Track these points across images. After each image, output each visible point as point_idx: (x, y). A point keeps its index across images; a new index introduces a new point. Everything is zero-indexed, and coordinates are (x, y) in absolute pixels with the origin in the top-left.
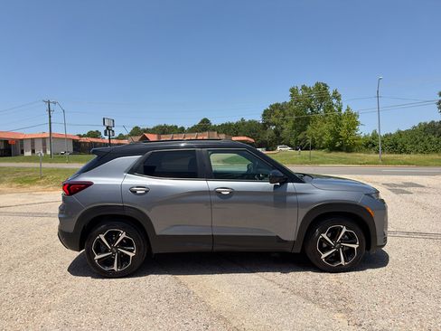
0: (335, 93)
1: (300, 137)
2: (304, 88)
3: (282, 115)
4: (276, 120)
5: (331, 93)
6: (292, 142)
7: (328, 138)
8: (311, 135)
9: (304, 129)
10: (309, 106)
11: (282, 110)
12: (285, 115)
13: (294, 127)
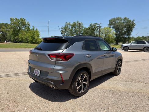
0: (28, 23)
1: (16, 38)
2: (16, 19)
3: (5, 28)
4: (3, 30)
5: (26, 23)
6: (12, 39)
7: (30, 39)
8: (21, 37)
9: (17, 35)
10: (19, 26)
11: (5, 26)
12: (7, 28)
13: (13, 34)
